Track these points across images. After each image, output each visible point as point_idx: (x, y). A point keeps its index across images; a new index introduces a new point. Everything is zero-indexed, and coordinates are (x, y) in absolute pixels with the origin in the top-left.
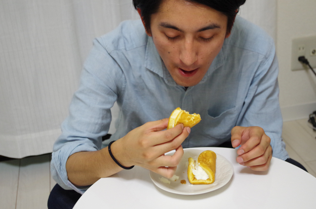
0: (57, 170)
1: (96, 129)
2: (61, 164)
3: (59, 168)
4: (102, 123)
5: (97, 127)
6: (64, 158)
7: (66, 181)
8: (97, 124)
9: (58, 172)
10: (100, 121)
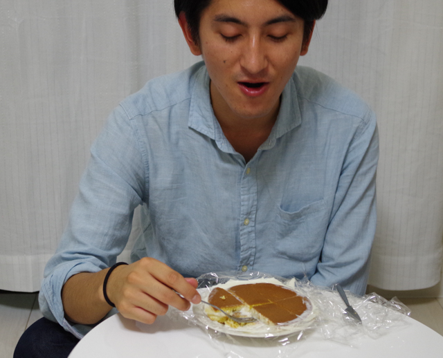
0: (49, 302)
1: (106, 242)
2: (53, 293)
3: (51, 299)
4: (114, 235)
5: (107, 239)
6: (58, 284)
7: (62, 319)
8: (106, 235)
9: (50, 305)
10: (110, 232)
